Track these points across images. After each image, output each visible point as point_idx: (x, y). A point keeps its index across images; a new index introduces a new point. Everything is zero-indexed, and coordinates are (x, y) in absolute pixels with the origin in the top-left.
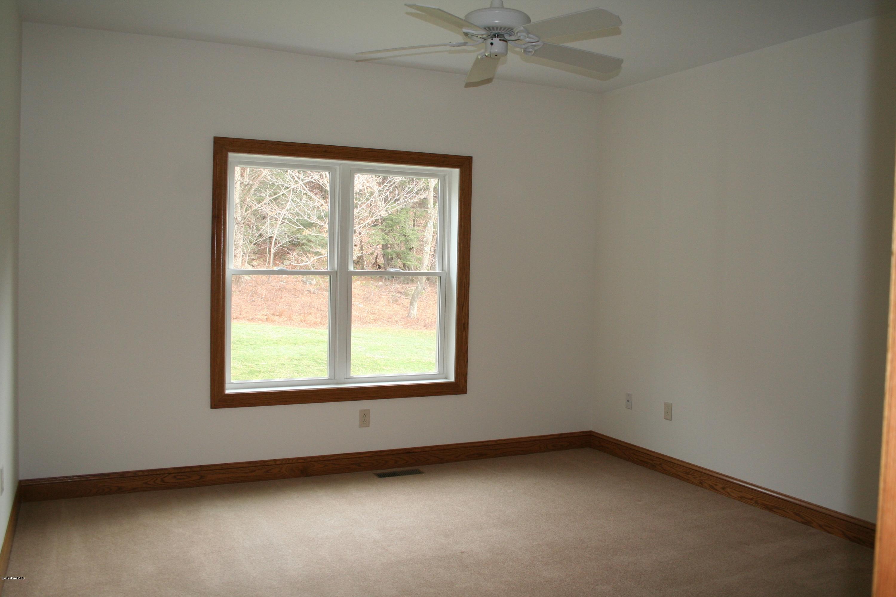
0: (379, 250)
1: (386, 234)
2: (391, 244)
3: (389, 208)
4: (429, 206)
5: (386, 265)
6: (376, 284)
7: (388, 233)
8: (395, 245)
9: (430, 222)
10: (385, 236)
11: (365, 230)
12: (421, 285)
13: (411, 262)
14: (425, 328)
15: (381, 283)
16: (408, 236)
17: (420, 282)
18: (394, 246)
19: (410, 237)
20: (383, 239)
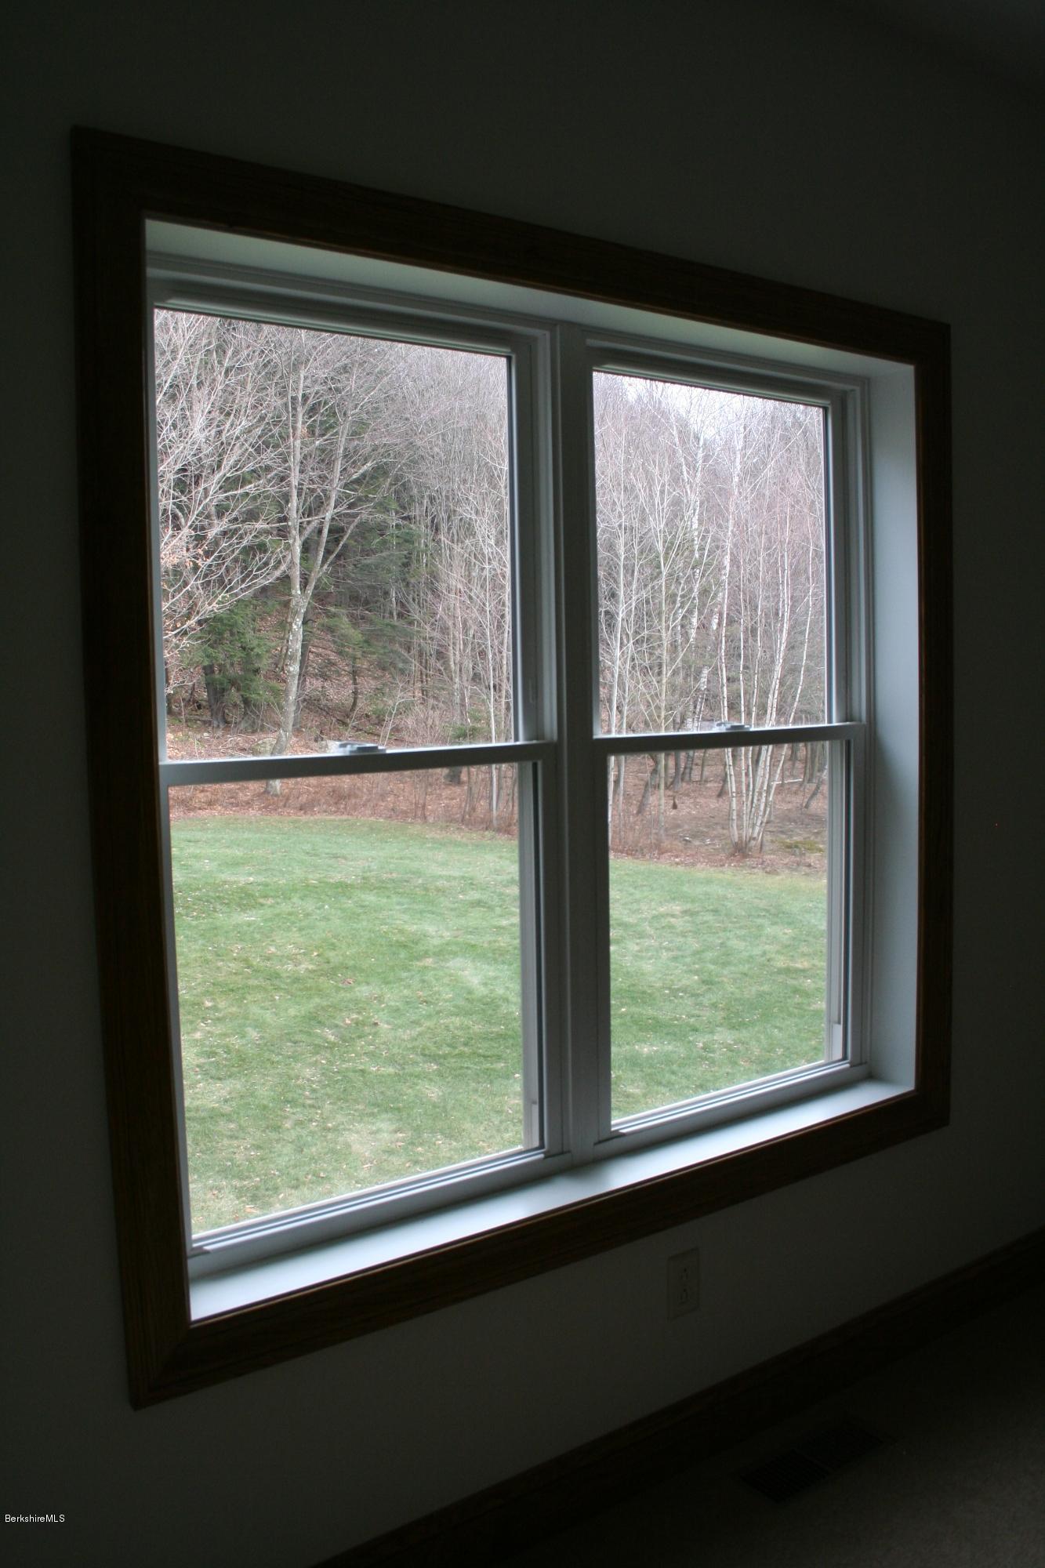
0: (198, 677)
1: (211, 646)
2: (220, 665)
3: (226, 597)
4: (293, 592)
5: (213, 701)
6: (199, 737)
7: (215, 645)
8: (228, 666)
9: (298, 620)
10: (210, 650)
11: (185, 639)
12: (286, 735)
13: (259, 694)
14: (302, 812)
15: (206, 734)
16: (252, 649)
17: (283, 730)
18: (225, 666)
19: (255, 650)
20: (208, 656)
